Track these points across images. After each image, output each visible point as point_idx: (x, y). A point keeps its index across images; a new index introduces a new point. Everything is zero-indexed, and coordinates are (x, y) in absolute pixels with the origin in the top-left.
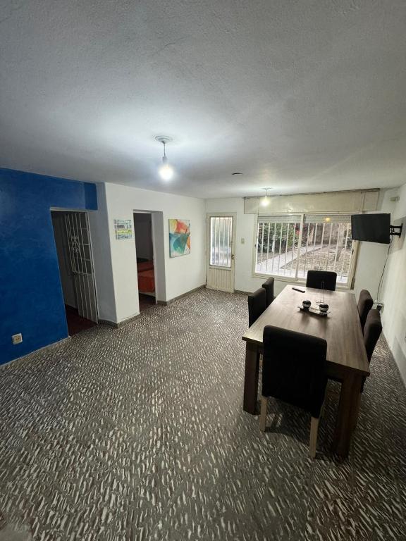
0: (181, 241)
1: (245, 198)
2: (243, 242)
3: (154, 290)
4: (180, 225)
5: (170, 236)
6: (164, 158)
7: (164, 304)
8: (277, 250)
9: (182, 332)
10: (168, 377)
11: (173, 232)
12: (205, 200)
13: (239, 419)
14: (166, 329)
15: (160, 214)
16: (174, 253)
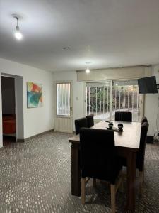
0: (36, 97)
1: (77, 71)
2: (77, 99)
3: (15, 132)
4: (35, 87)
5: (28, 93)
6: (17, 28)
7: (22, 141)
8: (102, 110)
9: (34, 156)
10: (20, 181)
11: (30, 90)
12: (53, 73)
13: (68, 200)
14: (22, 155)
15: (21, 78)
16: (30, 105)
